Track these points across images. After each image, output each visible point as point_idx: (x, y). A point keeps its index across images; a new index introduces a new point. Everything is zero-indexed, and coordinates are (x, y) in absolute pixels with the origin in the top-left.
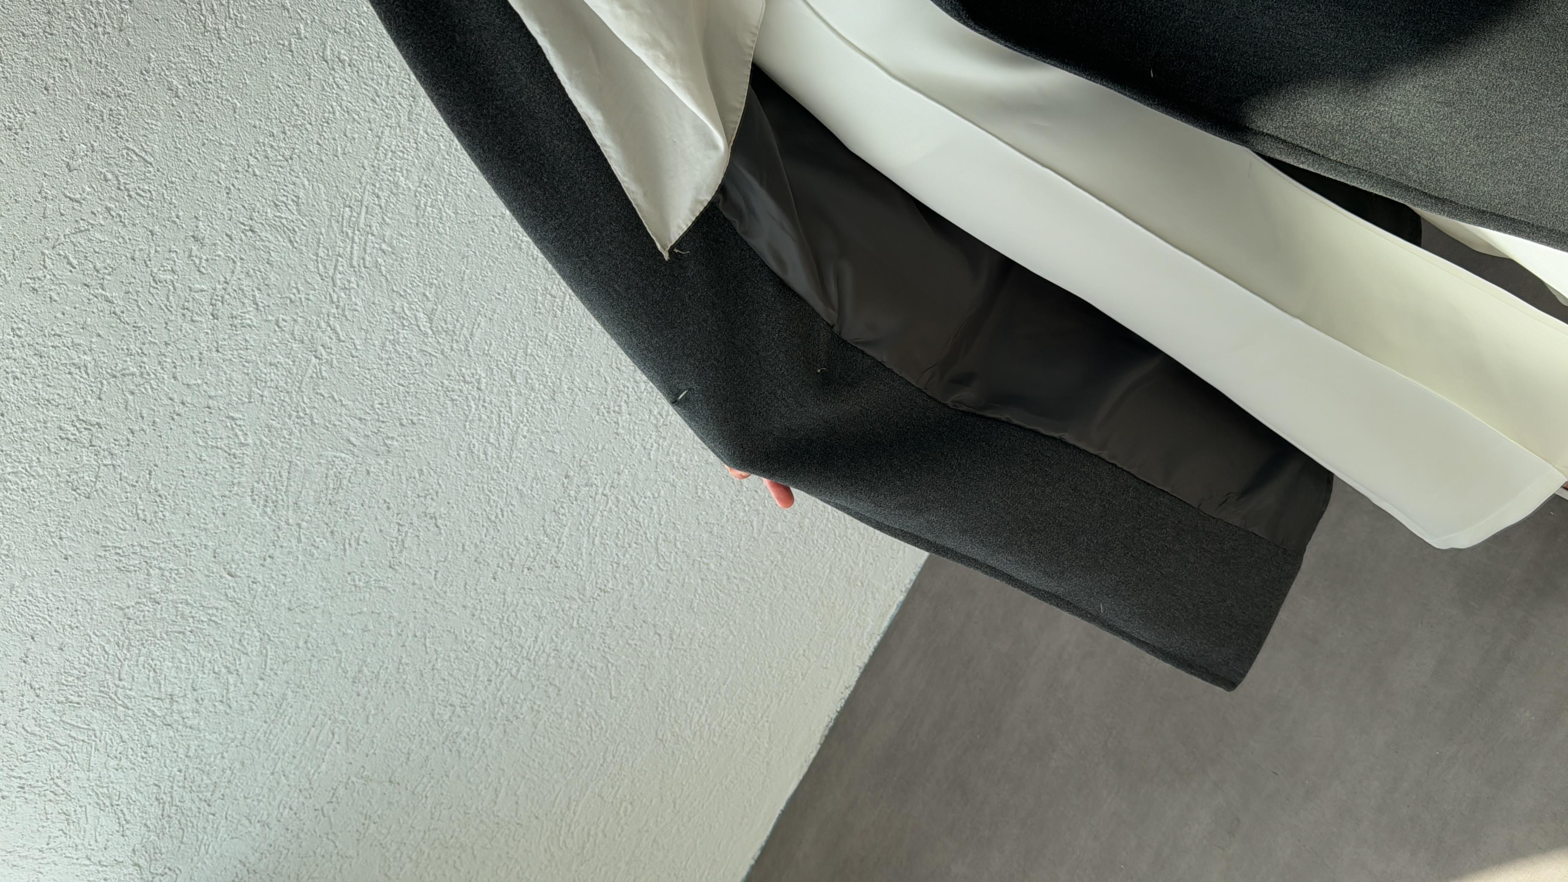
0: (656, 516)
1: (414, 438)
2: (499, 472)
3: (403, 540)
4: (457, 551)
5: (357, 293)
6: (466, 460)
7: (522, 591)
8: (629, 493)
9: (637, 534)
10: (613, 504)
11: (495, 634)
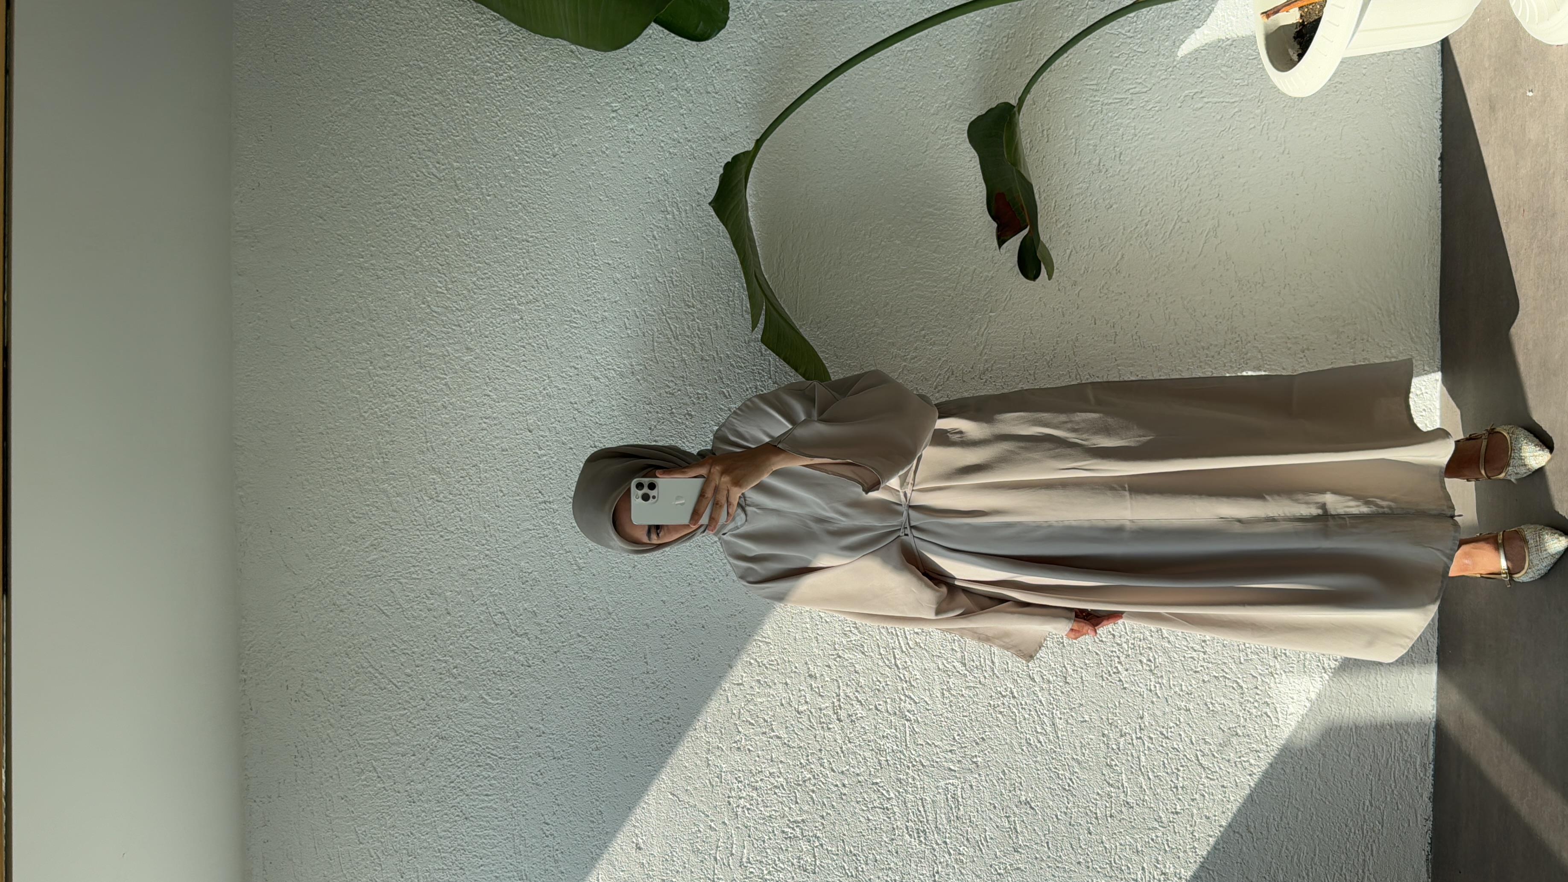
0: (1186, 739)
1: (989, 750)
2: (1055, 752)
3: (1014, 828)
4: (1054, 822)
5: (913, 667)
6: (1029, 751)
7: (1114, 836)
8: (1156, 730)
9: (1179, 759)
10: (1149, 742)
11: (1110, 877)
